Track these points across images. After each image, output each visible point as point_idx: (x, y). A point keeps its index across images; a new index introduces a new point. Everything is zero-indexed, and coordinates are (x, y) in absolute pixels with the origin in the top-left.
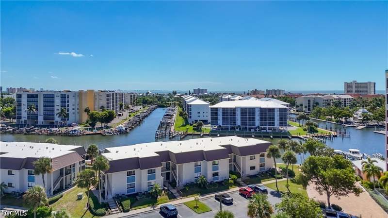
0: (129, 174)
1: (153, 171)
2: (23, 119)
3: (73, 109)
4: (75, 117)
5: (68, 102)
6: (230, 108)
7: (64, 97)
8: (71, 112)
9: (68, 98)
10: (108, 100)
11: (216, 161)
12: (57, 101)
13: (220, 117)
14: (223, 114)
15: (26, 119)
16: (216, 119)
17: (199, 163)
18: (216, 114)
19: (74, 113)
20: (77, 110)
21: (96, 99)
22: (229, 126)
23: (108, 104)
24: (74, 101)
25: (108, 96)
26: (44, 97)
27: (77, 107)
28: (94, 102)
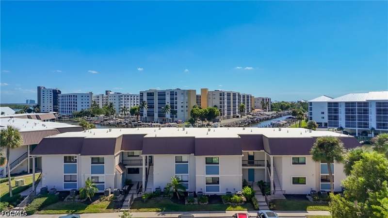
0: (66, 160)
1: (100, 161)
2: (144, 116)
3: (182, 107)
4: (184, 114)
5: (176, 99)
6: (359, 103)
7: (173, 93)
8: (179, 109)
9: (176, 95)
10: (221, 99)
11: (215, 158)
12: (168, 98)
13: (342, 116)
14: (347, 111)
15: (146, 116)
16: (336, 118)
17: (185, 157)
18: (336, 111)
19: (182, 111)
20: (186, 109)
21: (210, 98)
22: (357, 129)
23: (221, 103)
24: (182, 98)
25: (221, 95)
26: (159, 95)
27: (186, 104)
28: (208, 101)
